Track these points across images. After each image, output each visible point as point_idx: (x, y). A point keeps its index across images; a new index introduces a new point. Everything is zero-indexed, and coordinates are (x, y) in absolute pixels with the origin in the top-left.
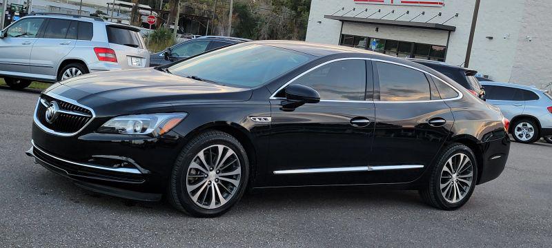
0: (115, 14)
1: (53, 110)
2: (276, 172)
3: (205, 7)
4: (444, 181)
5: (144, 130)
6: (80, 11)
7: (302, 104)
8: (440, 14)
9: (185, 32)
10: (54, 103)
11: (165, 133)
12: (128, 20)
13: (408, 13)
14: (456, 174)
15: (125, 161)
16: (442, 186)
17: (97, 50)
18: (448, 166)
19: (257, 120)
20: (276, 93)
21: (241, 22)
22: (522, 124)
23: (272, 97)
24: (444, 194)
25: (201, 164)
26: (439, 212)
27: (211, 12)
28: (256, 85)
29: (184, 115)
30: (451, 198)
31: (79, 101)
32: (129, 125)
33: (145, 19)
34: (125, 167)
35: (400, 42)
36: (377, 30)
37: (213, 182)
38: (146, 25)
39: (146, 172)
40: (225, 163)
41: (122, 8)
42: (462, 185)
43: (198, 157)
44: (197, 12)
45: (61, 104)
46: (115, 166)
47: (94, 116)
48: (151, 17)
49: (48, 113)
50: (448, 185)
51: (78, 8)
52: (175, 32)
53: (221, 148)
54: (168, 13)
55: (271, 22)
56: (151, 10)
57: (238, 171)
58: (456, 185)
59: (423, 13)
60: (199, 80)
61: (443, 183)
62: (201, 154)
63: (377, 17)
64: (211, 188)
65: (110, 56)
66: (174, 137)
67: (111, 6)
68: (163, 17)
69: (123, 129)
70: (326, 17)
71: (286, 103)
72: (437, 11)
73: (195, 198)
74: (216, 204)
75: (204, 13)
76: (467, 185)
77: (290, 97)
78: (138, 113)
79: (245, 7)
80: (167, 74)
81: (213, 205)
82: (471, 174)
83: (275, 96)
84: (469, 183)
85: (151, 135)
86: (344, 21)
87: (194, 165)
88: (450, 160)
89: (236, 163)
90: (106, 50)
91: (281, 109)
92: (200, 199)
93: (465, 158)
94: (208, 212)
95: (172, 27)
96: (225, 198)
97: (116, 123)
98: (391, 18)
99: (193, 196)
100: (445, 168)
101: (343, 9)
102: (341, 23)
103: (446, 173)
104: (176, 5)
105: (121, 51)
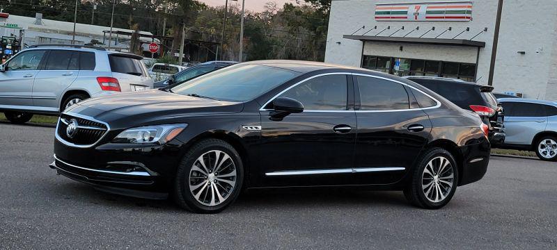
0: (113, 43)
1: (73, 126)
2: (268, 174)
3: (213, 31)
4: (426, 182)
5: (151, 139)
6: (73, 41)
7: (288, 114)
8: (468, 29)
9: (192, 60)
10: (73, 120)
11: (168, 142)
12: (127, 49)
13: (434, 29)
14: (437, 176)
15: (137, 166)
16: (424, 187)
17: (100, 80)
18: (429, 168)
19: (249, 129)
20: (265, 105)
21: (255, 47)
22: (545, 141)
23: (262, 109)
24: (426, 195)
25: (201, 167)
26: (422, 210)
27: (220, 36)
28: (247, 99)
29: (185, 125)
30: (434, 198)
31: (95, 117)
32: (139, 135)
33: (146, 48)
34: (137, 170)
35: (427, 61)
36: (401, 49)
37: (212, 183)
38: (147, 54)
39: (155, 174)
40: (222, 166)
41: (120, 36)
42: (443, 186)
43: (199, 162)
44: (204, 38)
45: (80, 121)
46: (128, 170)
47: (109, 129)
48: (152, 45)
49: (69, 129)
50: (430, 186)
51: (71, 38)
52: (181, 60)
53: (218, 153)
54: (171, 39)
55: (288, 45)
56: (153, 37)
57: (234, 173)
58: (437, 186)
59: (450, 29)
60: (198, 96)
61: (425, 184)
62: (201, 159)
63: (400, 34)
64: (210, 188)
65: (114, 85)
66: (178, 145)
67: (107, 34)
68: (167, 44)
69: (134, 139)
70: (345, 37)
71: (275, 113)
72: (465, 26)
73: (197, 197)
74: (216, 202)
75: (212, 38)
76: (448, 186)
77: (277, 108)
78: (147, 125)
79: (258, 29)
80: (169, 93)
81: (213, 203)
82: (452, 176)
83: (264, 108)
84: (451, 184)
85: (157, 143)
86: (365, 41)
87: (195, 168)
88: (430, 163)
89: (232, 166)
90: (109, 80)
91: (270, 119)
92: (202, 197)
93: (444, 161)
94: (209, 209)
95: (177, 55)
96: (223, 197)
97: (127, 134)
98: (416, 35)
99: (195, 194)
100: (426, 170)
101: (364, 27)
102: (361, 42)
103: (426, 175)
104: (181, 30)
105: (124, 79)
